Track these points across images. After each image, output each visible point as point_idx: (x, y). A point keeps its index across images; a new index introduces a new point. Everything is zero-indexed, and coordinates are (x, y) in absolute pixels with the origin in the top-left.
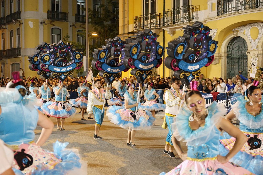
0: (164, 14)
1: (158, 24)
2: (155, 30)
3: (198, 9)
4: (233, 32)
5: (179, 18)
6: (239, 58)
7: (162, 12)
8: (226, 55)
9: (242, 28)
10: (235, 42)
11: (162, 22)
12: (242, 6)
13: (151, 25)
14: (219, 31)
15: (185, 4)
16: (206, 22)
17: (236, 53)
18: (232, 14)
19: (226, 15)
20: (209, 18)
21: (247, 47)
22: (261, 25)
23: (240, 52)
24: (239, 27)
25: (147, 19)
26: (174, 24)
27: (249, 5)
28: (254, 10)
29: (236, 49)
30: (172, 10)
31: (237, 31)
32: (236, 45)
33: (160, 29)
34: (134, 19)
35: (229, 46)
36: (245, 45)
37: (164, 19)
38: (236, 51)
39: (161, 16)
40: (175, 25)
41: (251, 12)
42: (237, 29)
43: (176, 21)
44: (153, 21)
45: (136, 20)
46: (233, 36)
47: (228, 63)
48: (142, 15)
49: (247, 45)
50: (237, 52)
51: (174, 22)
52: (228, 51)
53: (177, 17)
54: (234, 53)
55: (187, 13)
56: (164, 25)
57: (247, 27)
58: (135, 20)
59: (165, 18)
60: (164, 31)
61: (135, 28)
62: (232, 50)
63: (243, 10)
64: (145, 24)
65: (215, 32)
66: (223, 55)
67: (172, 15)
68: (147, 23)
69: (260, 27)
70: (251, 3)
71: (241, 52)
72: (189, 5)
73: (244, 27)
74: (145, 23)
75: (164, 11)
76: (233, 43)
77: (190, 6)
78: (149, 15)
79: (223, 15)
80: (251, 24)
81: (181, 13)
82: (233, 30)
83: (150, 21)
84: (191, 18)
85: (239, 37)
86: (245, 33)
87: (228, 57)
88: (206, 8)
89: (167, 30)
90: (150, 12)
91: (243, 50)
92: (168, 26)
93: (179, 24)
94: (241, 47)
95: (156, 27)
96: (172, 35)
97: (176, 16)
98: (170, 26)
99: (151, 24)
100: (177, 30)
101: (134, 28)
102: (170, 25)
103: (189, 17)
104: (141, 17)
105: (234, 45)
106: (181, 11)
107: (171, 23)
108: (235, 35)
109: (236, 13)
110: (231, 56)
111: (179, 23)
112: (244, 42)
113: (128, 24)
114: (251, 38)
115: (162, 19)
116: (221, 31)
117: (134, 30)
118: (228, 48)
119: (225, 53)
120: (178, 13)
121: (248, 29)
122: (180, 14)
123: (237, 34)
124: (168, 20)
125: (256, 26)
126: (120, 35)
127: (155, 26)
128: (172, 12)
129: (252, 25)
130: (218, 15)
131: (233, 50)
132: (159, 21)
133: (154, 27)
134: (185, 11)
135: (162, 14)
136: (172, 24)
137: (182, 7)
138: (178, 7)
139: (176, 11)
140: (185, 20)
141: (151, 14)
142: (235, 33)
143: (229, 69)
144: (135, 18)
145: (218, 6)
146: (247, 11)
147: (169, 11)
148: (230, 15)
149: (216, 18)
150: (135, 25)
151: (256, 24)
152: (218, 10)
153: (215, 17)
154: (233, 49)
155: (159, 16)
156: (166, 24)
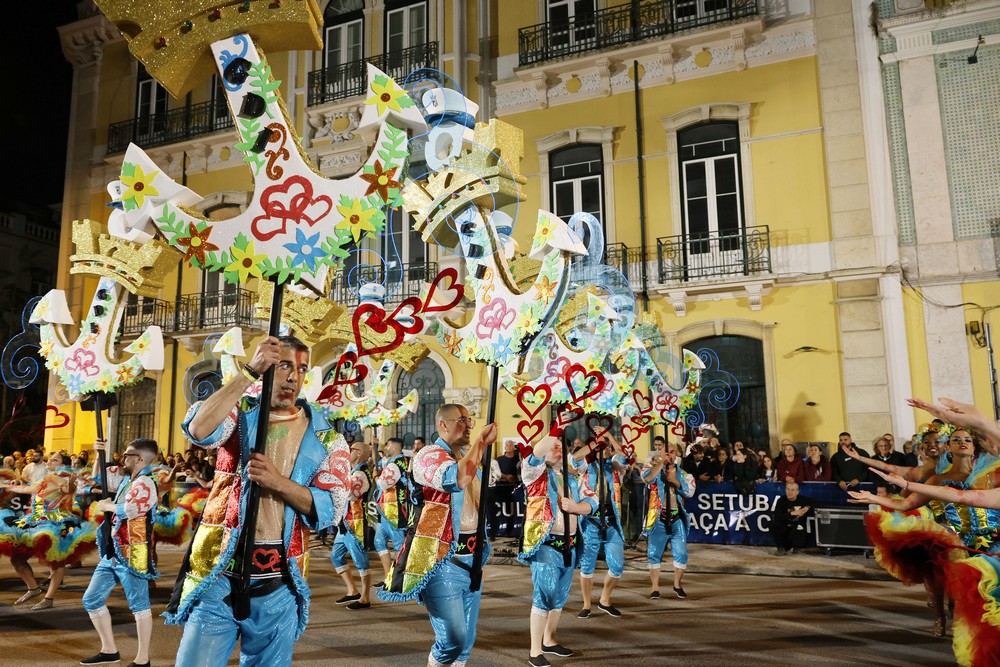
0: (178, 304)
4: (336, 353)
5: (215, 316)
7: (172, 299)
11: (172, 323)
12: (353, 300)
26: (201, 327)
30: (199, 296)
37: (177, 316)
39: (171, 307)
40: (205, 330)
43: (207, 322)
51: (202, 325)
53: (209, 313)
55: (235, 306)
56: (176, 329)
59: (181, 314)
60: (176, 343)
64: (127, 323)
67: (199, 307)
72: (239, 290)
74: (129, 322)
75: (179, 296)
77: (242, 292)
78: (140, 303)
81: (220, 304)
82: (335, 349)
84: (243, 317)
89: (184, 340)
92: (186, 332)
93: (215, 329)
96: (195, 354)
97: (207, 310)
98: (191, 332)
99: (144, 324)
102: (191, 329)
103: (237, 316)
106: (220, 300)
107: (195, 326)
111: (213, 326)
115: (171, 316)
120: (213, 303)
122: (217, 306)
124: (188, 319)
128: (199, 302)
132: (163, 319)
134: (228, 301)
135: (173, 304)
136: (197, 328)
137: (223, 292)
138: (215, 291)
139: (207, 300)
140: (229, 320)
141: (144, 302)
147: (191, 297)
155: (166, 306)
156: (182, 327)
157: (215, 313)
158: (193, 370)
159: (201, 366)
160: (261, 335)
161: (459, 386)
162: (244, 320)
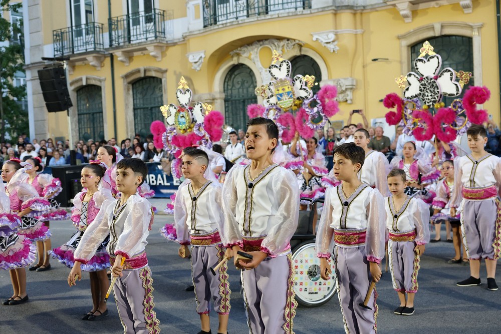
0: (110, 25)
1: (100, 44)
2: (95, 55)
3: (172, 17)
4: (232, 57)
5: (138, 33)
6: (244, 102)
7: (106, 21)
8: (223, 96)
9: (245, 49)
10: (236, 73)
11: (108, 40)
12: (243, 10)
13: (87, 46)
14: (208, 55)
16: (186, 39)
17: (239, 92)
18: (228, 24)
19: (218, 25)
20: (191, 32)
21: (256, 82)
22: (276, 44)
23: (245, 91)
24: (241, 46)
25: (79, 34)
26: (130, 42)
27: (254, 8)
28: (262, 17)
29: (238, 86)
30: (125, 18)
31: (238, 55)
32: (238, 79)
33: (104, 53)
34: (54, 35)
35: (227, 80)
36: (253, 78)
37: (110, 35)
38: (239, 89)
39: (105, 28)
40: (132, 45)
41: (258, 20)
42: (238, 52)
43: (132, 38)
44: (90, 38)
45: (59, 36)
46: (232, 63)
47: (227, 110)
48: (69, 28)
49: (255, 78)
50: (241, 90)
51: (129, 40)
52: (226, 89)
53: (134, 30)
54: (235, 92)
55: (152, 24)
56: (111, 45)
57: (254, 47)
58: (57, 36)
59: (113, 33)
60: (112, 56)
61: (57, 51)
62: (232, 87)
63: (245, 18)
64: (76, 44)
65: (201, 57)
66: (218, 95)
67: (126, 26)
68: (78, 41)
69: (274, 47)
70: (256, 5)
71: (247, 91)
72: (154, 9)
73: (250, 48)
75: (110, 19)
76: (233, 76)
77: (157, 11)
78: (83, 26)
79: (213, 27)
80: (259, 41)
81: (141, 23)
82: (231, 53)
83: (85, 38)
84: (159, 32)
85: (242, 64)
86: (252, 58)
87: (226, 101)
88: (183, 15)
89: (118, 54)
90: (83, 21)
91: (249, 87)
92: (118, 47)
93: (139, 43)
94: (246, 82)
95: (97, 50)
96: (127, 64)
97: (131, 28)
98: (122, 47)
99: (87, 43)
100: (135, 54)
101: (55, 51)
102: (121, 44)
103: (155, 31)
104: (67, 30)
105: (235, 80)
106: (141, 19)
107: (124, 42)
108: (235, 61)
109: (234, 23)
110: (232, 97)
111: (138, 41)
112: (251, 73)
113: (43, 44)
114: (261, 66)
115: (106, 35)
116: (213, 55)
117: (55, 56)
118: (226, 83)
119: (220, 92)
120: (137, 22)
121: (256, 50)
122: (139, 24)
123: (238, 59)
124: (119, 36)
125: (267, 45)
126: (28, 65)
127: (95, 48)
128: (125, 22)
129: (261, 43)
130: (205, 27)
131: (234, 88)
132: (101, 38)
133: (93, 50)
134: (147, 20)
135: (106, 26)
136: (127, 43)
137: (143, 13)
138: (136, 12)
139: (132, 20)
140: (149, 35)
141: (86, 25)
142: (235, 58)
143: (229, 120)
144: (55, 33)
145: (204, 10)
146: (251, 19)
147: (119, 19)
148: (224, 25)
149: (202, 31)
150: (56, 46)
151: (267, 42)
152: (204, 18)
153: (199, 30)
154: (233, 85)
155: (102, 27)
156: (115, 44)
157: (138, 30)
158: (126, 76)
159: (132, 74)
160: (174, 46)
161: (333, 77)
162: (160, 34)
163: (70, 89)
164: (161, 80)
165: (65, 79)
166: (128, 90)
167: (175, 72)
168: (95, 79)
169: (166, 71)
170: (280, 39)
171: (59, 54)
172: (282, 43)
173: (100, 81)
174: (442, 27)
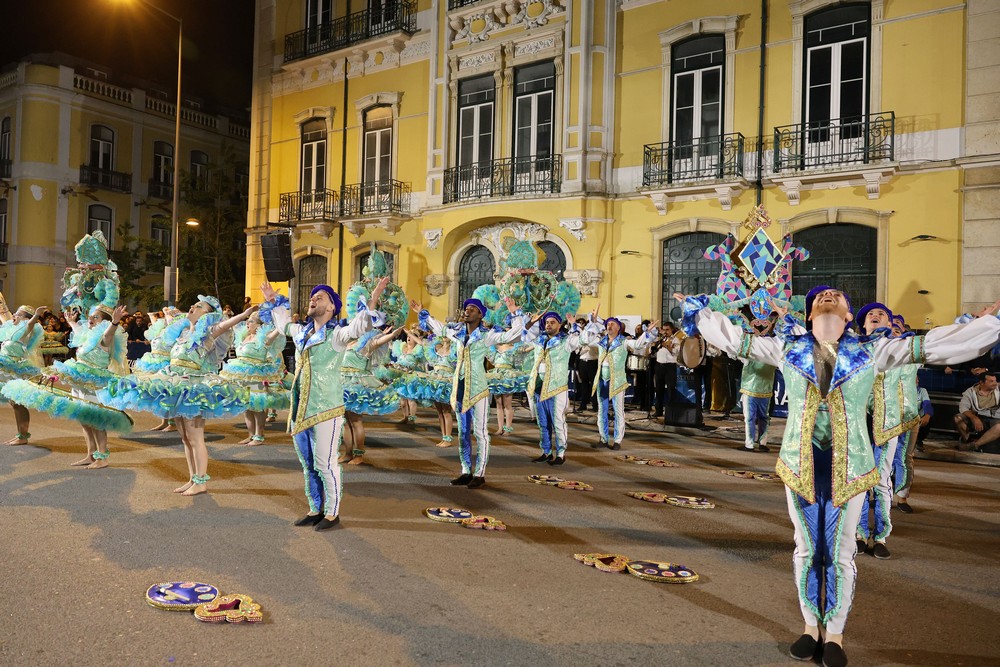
0: (342, 193)
1: (330, 212)
2: (323, 223)
3: (408, 189)
4: (472, 237)
5: (372, 204)
7: (338, 189)
8: (458, 278)
9: (486, 230)
10: (473, 255)
11: (338, 209)
12: (487, 189)
13: (316, 213)
14: (446, 233)
15: (385, 177)
16: (422, 214)
17: (475, 275)
18: (470, 203)
19: (459, 203)
20: (428, 207)
21: (495, 266)
22: (519, 227)
23: (482, 275)
24: (481, 227)
25: (308, 200)
26: (361, 213)
27: (499, 188)
28: (507, 197)
29: (475, 269)
30: (359, 186)
31: (478, 235)
32: (475, 261)
33: (333, 222)
34: (281, 199)
35: (463, 262)
36: (492, 261)
37: (342, 203)
38: (475, 272)
39: (337, 196)
40: (365, 216)
41: (503, 201)
42: (477, 232)
43: (365, 209)
44: (320, 205)
45: (286, 200)
46: (470, 244)
47: (461, 293)
50: (478, 274)
51: (362, 211)
52: (461, 271)
53: (367, 201)
54: (471, 275)
55: (388, 195)
56: (342, 214)
57: (495, 228)
58: (283, 200)
59: (345, 201)
60: (341, 227)
61: (283, 216)
63: (489, 196)
64: (303, 210)
65: (438, 235)
66: (452, 278)
67: (359, 195)
68: (306, 208)
70: (501, 185)
71: (485, 275)
72: (392, 180)
73: (491, 229)
75: (343, 186)
76: (471, 258)
77: (394, 182)
78: (313, 192)
79: (453, 204)
80: (501, 223)
81: (376, 193)
82: (471, 233)
83: (314, 204)
84: (395, 205)
85: (482, 246)
86: (492, 240)
87: (461, 283)
88: (423, 189)
89: (348, 224)
90: (314, 186)
91: (487, 271)
92: (349, 217)
93: (372, 215)
94: (484, 265)
95: (326, 218)
96: (356, 235)
97: (365, 198)
98: (353, 217)
99: (316, 210)
100: (367, 226)
101: (280, 216)
102: (353, 214)
103: (390, 204)
104: (296, 194)
105: (472, 261)
106: (376, 189)
107: (356, 212)
108: (473, 242)
109: (476, 202)
110: (467, 280)
111: (371, 213)
112: (490, 255)
113: (268, 208)
114: (500, 248)
115: (337, 204)
116: (450, 234)
117: (280, 221)
118: (462, 265)
119: (455, 274)
120: (371, 192)
121: (497, 232)
122: (374, 195)
123: (478, 239)
124: (351, 206)
125: (510, 227)
126: (250, 228)
127: (324, 216)
128: (359, 191)
129: (504, 225)
130: (444, 203)
131: (470, 271)
132: (331, 206)
133: (321, 217)
134: (383, 191)
135: (339, 193)
136: (358, 214)
137: (378, 183)
138: (372, 182)
139: (366, 190)
140: (383, 207)
141: (316, 191)
142: (474, 239)
144: (282, 196)
145: (445, 185)
146: (494, 199)
147: (353, 187)
148: (466, 203)
149: (441, 208)
150: (282, 211)
151: (510, 224)
152: (444, 194)
153: (438, 206)
154: (470, 268)
155: (333, 194)
156: (346, 213)
157: (372, 201)
158: (355, 249)
159: (362, 246)
160: (410, 220)
161: (579, 268)
162: (396, 207)
163: (295, 257)
164: (392, 256)
165: (289, 247)
166: (356, 264)
167: (408, 249)
168: (321, 249)
169: (400, 246)
170: (524, 222)
171: (284, 220)
172: (526, 227)
173: (327, 252)
174: (698, 223)
